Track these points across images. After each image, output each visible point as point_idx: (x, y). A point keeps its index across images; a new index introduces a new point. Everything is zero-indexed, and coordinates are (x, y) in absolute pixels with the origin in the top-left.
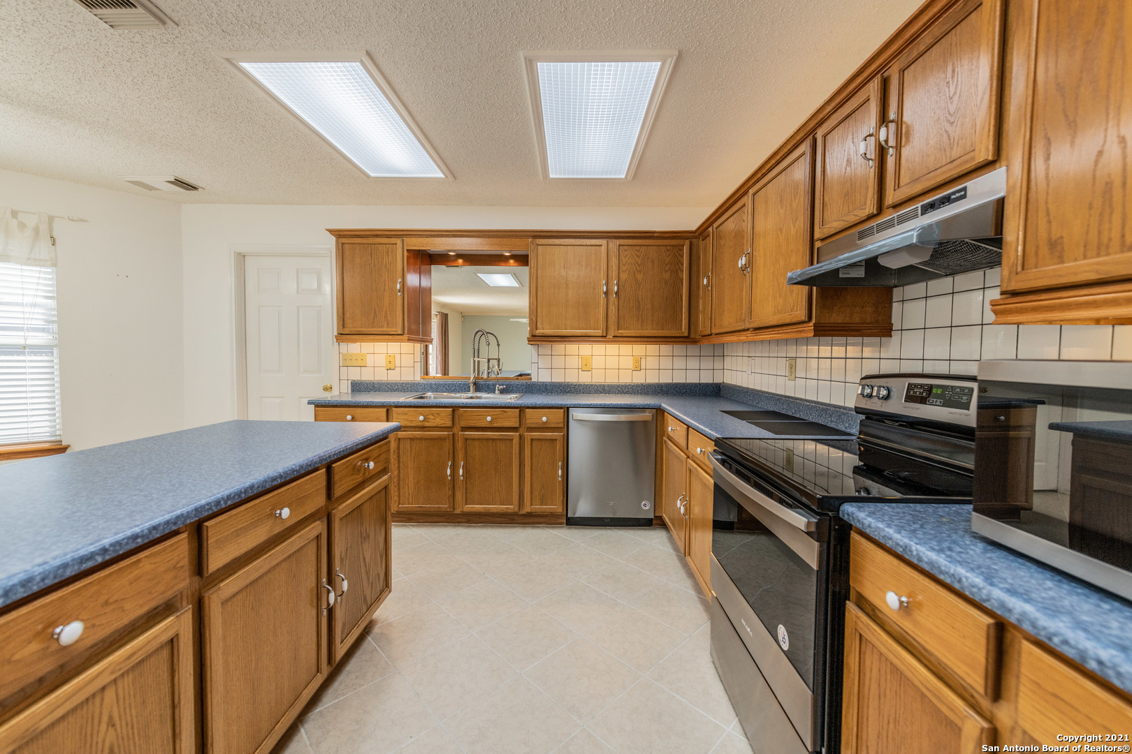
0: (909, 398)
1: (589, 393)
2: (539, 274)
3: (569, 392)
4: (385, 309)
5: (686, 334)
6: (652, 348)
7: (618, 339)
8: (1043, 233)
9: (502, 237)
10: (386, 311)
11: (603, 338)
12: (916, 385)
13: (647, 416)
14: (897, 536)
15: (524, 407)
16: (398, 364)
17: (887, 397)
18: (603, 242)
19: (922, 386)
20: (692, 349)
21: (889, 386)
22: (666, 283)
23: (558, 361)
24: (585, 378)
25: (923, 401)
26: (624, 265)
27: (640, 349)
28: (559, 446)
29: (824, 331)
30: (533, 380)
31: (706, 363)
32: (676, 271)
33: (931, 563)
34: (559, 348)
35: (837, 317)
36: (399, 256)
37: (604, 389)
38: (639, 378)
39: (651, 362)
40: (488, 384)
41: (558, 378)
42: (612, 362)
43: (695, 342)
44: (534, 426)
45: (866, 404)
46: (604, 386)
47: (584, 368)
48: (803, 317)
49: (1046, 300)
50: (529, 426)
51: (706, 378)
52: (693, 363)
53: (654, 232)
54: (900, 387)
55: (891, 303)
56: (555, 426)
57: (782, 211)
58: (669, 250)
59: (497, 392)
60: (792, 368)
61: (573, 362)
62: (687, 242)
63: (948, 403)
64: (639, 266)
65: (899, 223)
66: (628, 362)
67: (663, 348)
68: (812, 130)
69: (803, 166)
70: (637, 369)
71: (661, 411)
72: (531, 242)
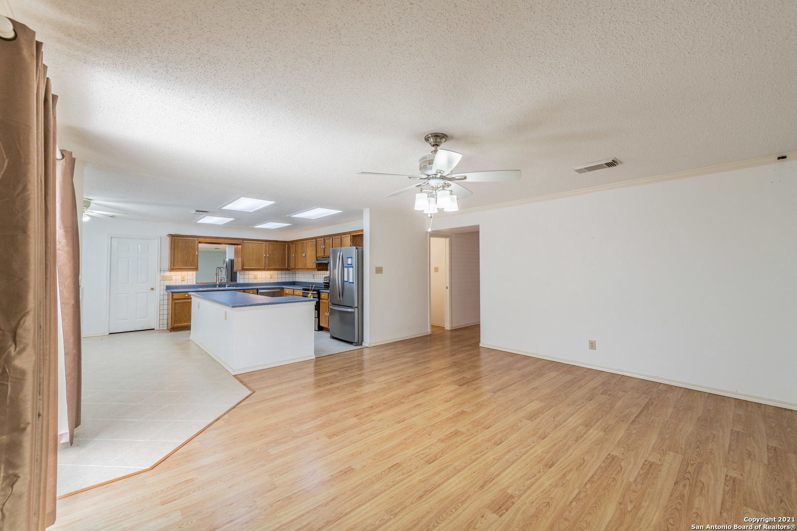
1: (257, 285)
2: (245, 251)
3: (250, 285)
5: (287, 268)
6: (276, 272)
7: (269, 269)
10: (191, 261)
11: (265, 269)
13: (279, 290)
15: (244, 289)
16: (186, 278)
18: (264, 242)
20: (287, 272)
22: (282, 254)
23: (246, 276)
24: (255, 281)
26: (270, 249)
27: (272, 272)
29: (318, 270)
30: (237, 283)
31: (291, 276)
32: (284, 252)
34: (247, 272)
35: (320, 268)
36: (196, 244)
37: (261, 284)
38: (272, 281)
39: (275, 276)
41: (246, 282)
42: (264, 276)
43: (289, 270)
45: (325, 282)
47: (255, 278)
48: (315, 267)
51: (291, 280)
52: (287, 276)
53: (279, 241)
57: (311, 247)
58: (282, 246)
59: (227, 287)
60: (314, 276)
61: (251, 276)
62: (287, 244)
64: (274, 249)
66: (269, 276)
67: (279, 272)
68: (316, 238)
69: (315, 243)
70: (271, 278)
71: (283, 288)
72: (242, 241)
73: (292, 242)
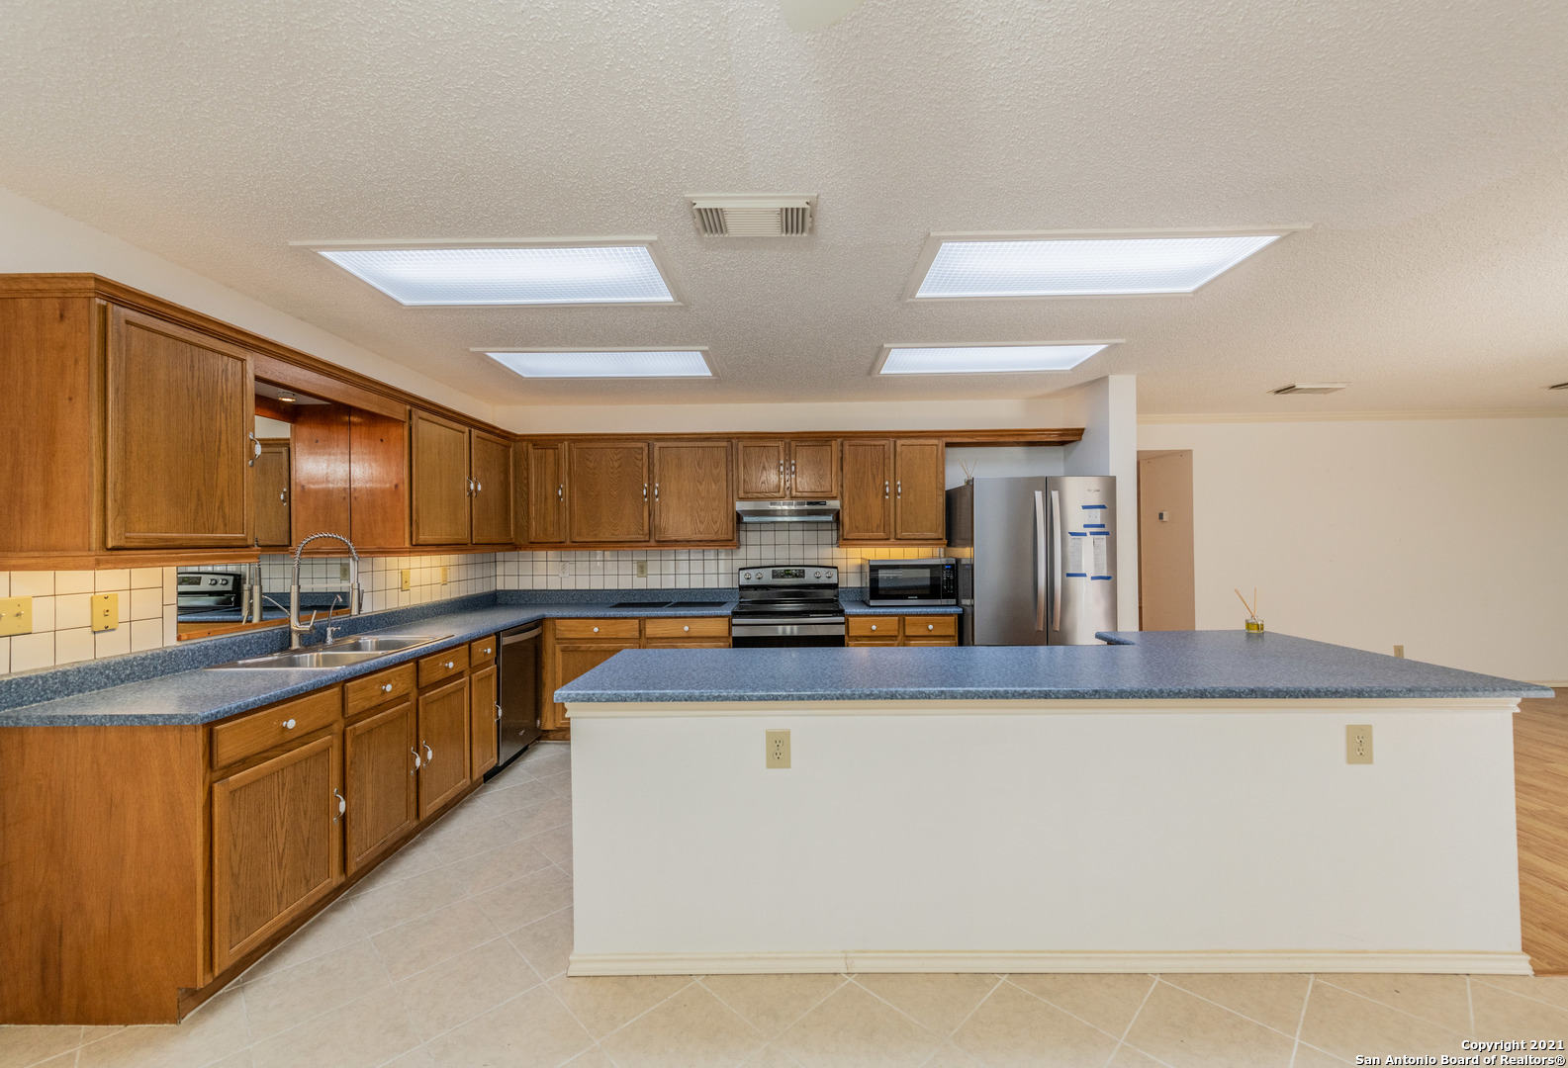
2: (420, 457)
4: (219, 493)
5: (514, 541)
7: (476, 546)
10: (223, 496)
11: (465, 546)
12: (777, 570)
17: (761, 578)
18: (467, 429)
21: (760, 572)
22: (502, 485)
25: (782, 577)
43: (517, 548)
47: (404, 588)
48: (730, 538)
51: (487, 588)
54: (767, 572)
58: (502, 450)
60: (643, 568)
62: (512, 444)
63: (794, 577)
68: (730, 437)
69: (724, 451)
72: (410, 411)
73: (541, 441)
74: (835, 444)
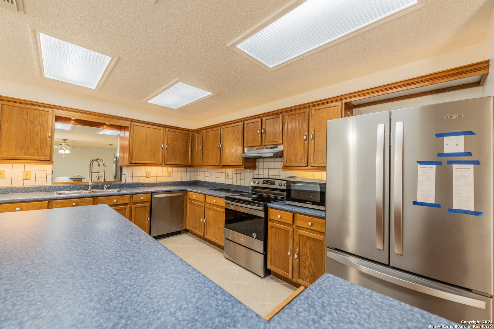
0: (263, 183)
1: (150, 186)
2: (134, 137)
3: (141, 187)
4: (36, 146)
5: (190, 164)
6: (175, 169)
7: (167, 165)
8: (289, 158)
9: (106, 117)
10: (38, 147)
11: (160, 165)
12: (265, 181)
13: (181, 193)
14: (278, 206)
15: (132, 194)
16: (33, 175)
17: (259, 183)
18: (162, 128)
19: (266, 181)
20: (189, 169)
21: (259, 181)
22: (184, 146)
23: (136, 174)
24: (148, 180)
25: (266, 184)
26: (170, 138)
27: (170, 169)
28: (148, 209)
29: (246, 168)
30: (123, 182)
31: (193, 174)
32: (187, 142)
33: (285, 208)
34: (137, 168)
35: (248, 165)
36: (51, 118)
37: (156, 185)
38: (170, 180)
39: (174, 174)
40: (98, 185)
41: (136, 181)
42: (159, 174)
43: (193, 167)
44: (136, 202)
45: (253, 185)
46: (156, 183)
47: (148, 176)
48: (242, 164)
49: (290, 168)
50: (134, 202)
51: (193, 179)
52: (188, 174)
53: (181, 128)
54: (261, 181)
55: (256, 162)
56: (146, 200)
57: (234, 136)
58: (185, 135)
59: (105, 188)
60: (228, 176)
61: (143, 174)
62: (191, 133)
63: (271, 184)
64: (175, 139)
65: (265, 149)
66: (166, 174)
67: (179, 169)
68: (243, 120)
69: (241, 128)
70: (169, 176)
71: (186, 191)
72: (130, 123)
73: (198, 131)
74: (281, 116)
